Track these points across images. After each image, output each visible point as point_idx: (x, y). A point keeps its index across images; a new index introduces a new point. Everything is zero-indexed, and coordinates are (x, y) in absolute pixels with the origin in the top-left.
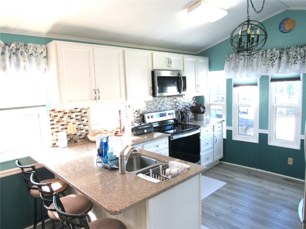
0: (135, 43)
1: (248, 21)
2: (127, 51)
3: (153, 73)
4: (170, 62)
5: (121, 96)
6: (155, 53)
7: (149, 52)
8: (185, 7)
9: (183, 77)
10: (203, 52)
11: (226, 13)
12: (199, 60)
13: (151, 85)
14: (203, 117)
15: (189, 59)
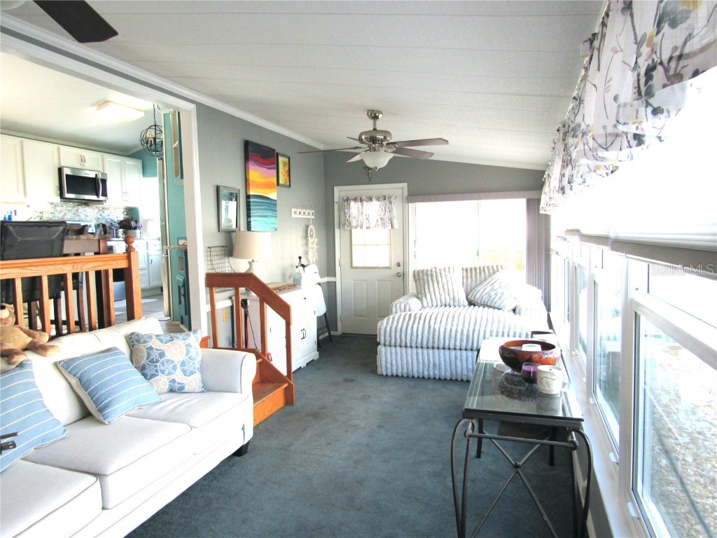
0: (36, 134)
1: (155, 125)
2: (26, 142)
3: (60, 170)
4: (83, 160)
5: (18, 191)
6: (63, 148)
7: (56, 146)
8: (94, 105)
9: (102, 180)
10: (134, 153)
11: (142, 114)
12: (128, 162)
13: (57, 184)
14: (135, 233)
15: (110, 159)
